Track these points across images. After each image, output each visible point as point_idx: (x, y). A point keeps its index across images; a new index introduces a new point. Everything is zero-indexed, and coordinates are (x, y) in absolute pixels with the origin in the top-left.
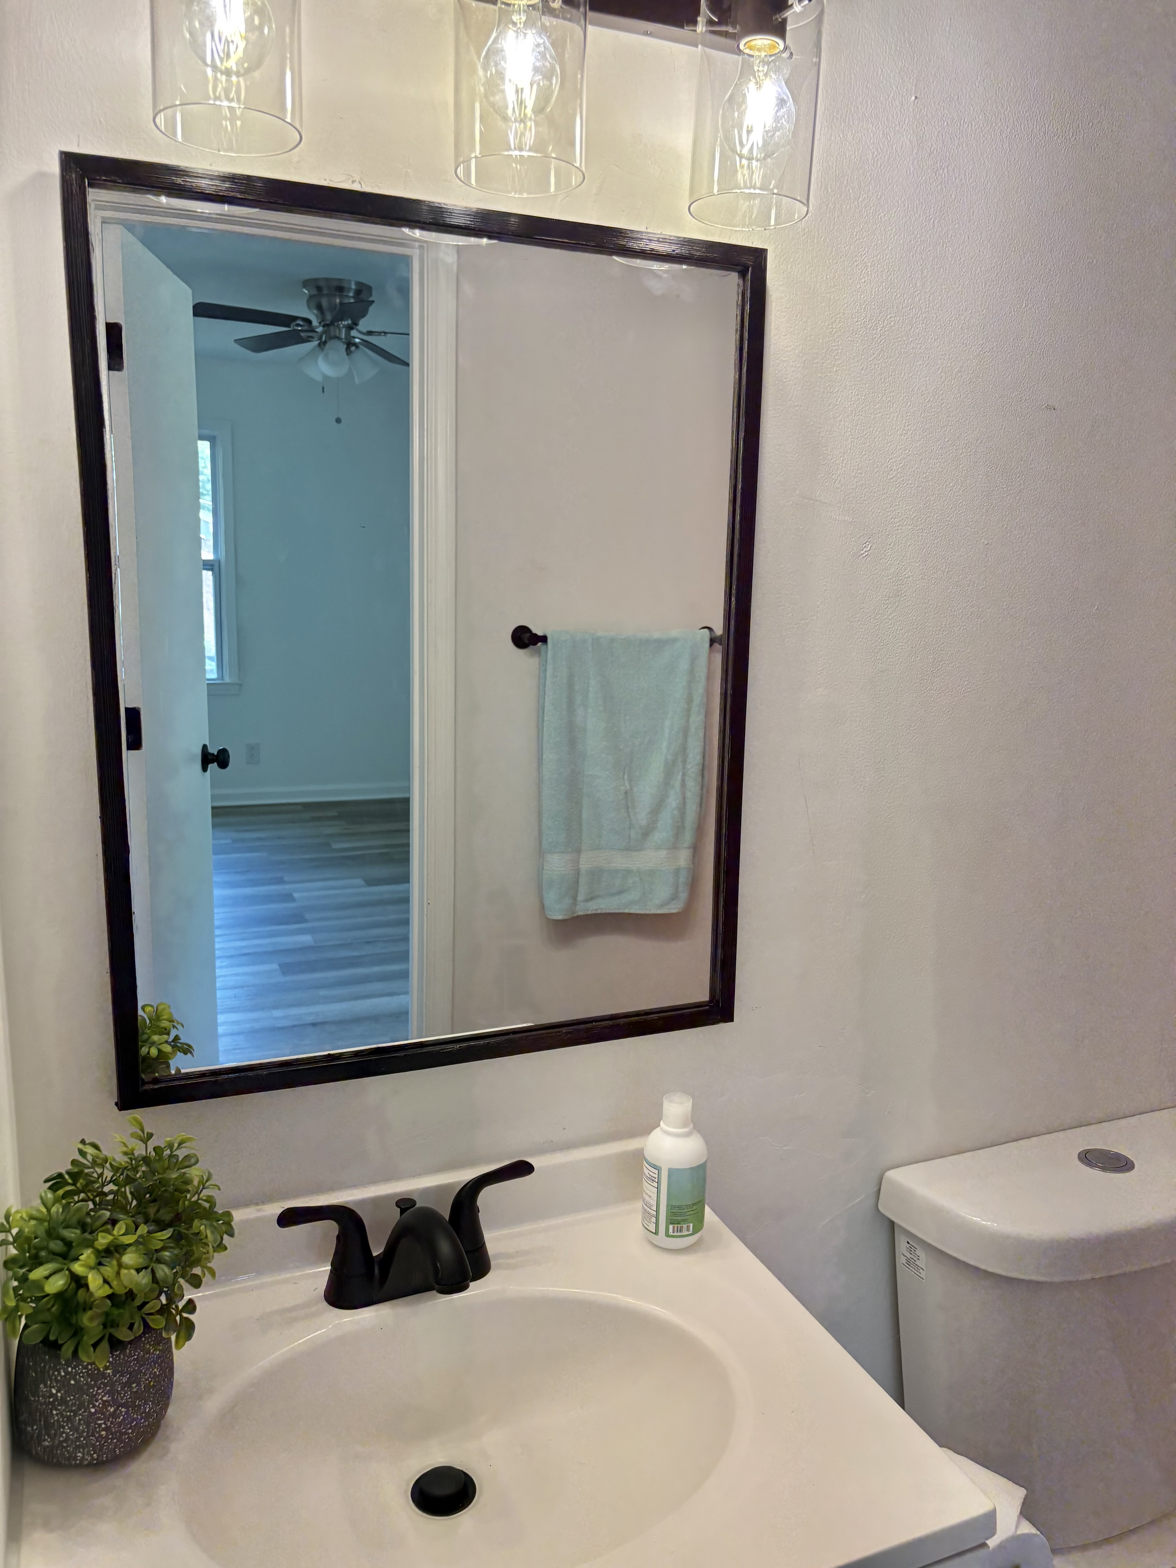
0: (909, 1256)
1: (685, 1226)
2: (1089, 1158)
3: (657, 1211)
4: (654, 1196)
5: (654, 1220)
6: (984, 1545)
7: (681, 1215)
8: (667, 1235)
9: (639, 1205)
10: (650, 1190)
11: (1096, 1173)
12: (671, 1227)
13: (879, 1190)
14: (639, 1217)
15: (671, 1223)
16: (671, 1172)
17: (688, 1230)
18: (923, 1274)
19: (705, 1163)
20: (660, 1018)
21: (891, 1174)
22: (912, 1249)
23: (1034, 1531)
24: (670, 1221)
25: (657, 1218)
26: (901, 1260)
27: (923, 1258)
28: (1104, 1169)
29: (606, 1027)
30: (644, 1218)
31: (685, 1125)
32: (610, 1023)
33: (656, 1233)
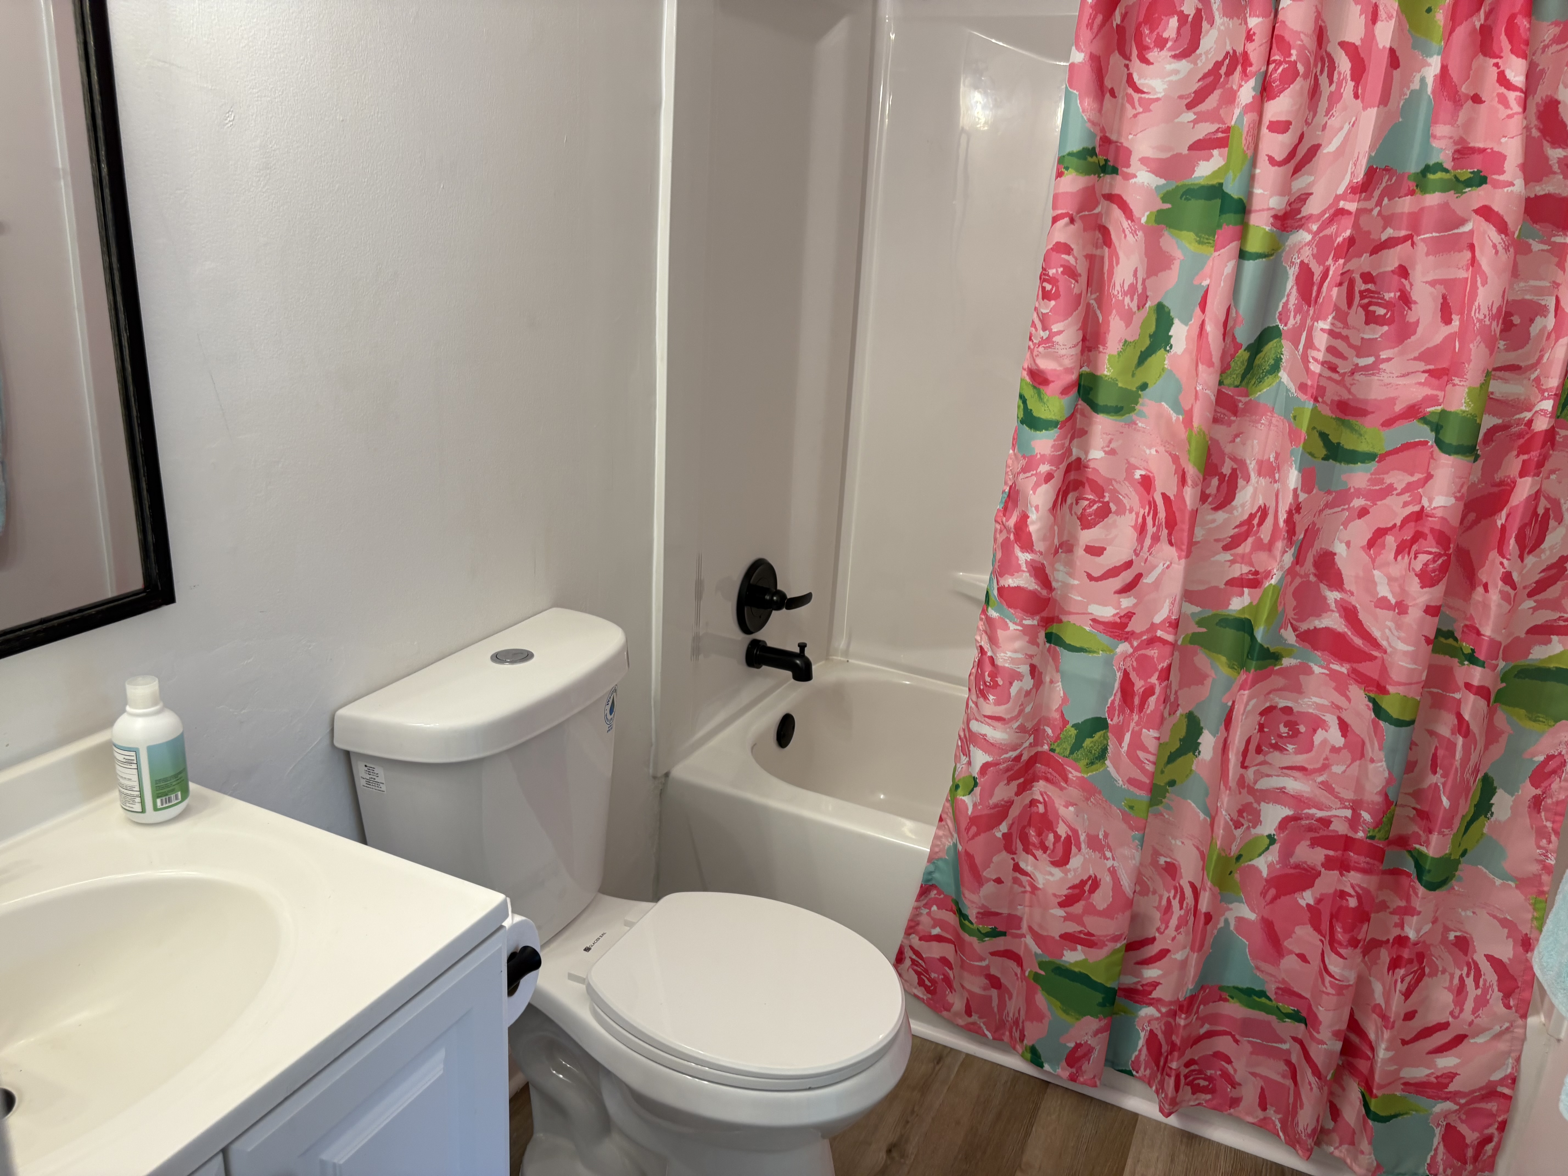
0: (368, 777)
1: (173, 796)
2: (499, 658)
3: (141, 790)
4: (135, 778)
5: (138, 800)
6: (502, 927)
7: (167, 786)
8: (156, 809)
9: (116, 794)
10: (128, 775)
11: (507, 667)
12: (159, 801)
13: (332, 730)
14: (118, 804)
15: (158, 797)
16: (150, 749)
17: (177, 798)
18: (383, 787)
19: (182, 735)
20: (98, 612)
21: (341, 712)
22: (370, 770)
23: (523, 918)
24: (156, 795)
25: (142, 796)
26: (361, 783)
27: (381, 774)
28: (512, 662)
29: (39, 632)
30: (124, 803)
31: (155, 704)
32: (44, 626)
33: (143, 811)
